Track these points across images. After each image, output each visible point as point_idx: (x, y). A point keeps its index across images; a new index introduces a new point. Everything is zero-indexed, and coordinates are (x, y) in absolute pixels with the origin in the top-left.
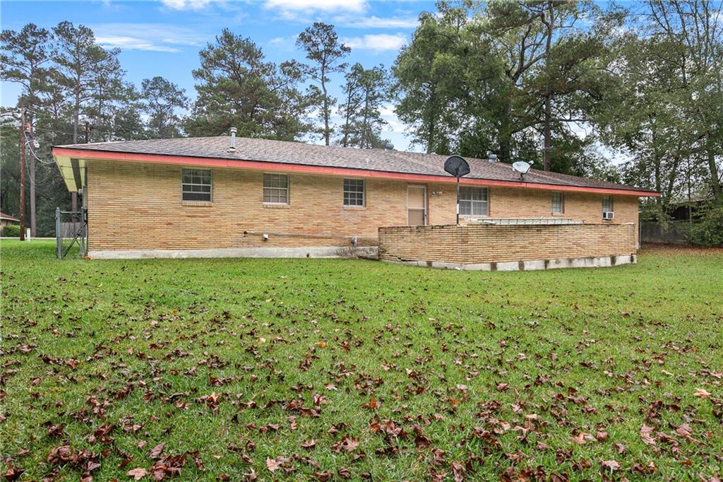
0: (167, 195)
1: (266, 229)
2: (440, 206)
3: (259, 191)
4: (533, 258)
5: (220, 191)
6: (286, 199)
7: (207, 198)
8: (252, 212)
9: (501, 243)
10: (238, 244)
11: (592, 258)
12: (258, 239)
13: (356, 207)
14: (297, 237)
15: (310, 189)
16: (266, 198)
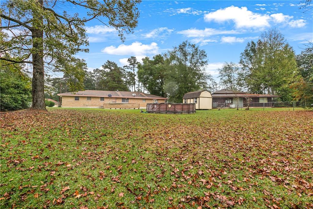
0: (73, 100)
1: (87, 104)
2: (118, 101)
3: (86, 99)
4: (118, 108)
5: (80, 99)
6: (91, 100)
7: (79, 100)
8: (85, 102)
9: (112, 106)
10: (83, 106)
11: (130, 108)
12: (86, 106)
13: (103, 101)
14: (92, 105)
15: (95, 99)
16: (88, 100)
